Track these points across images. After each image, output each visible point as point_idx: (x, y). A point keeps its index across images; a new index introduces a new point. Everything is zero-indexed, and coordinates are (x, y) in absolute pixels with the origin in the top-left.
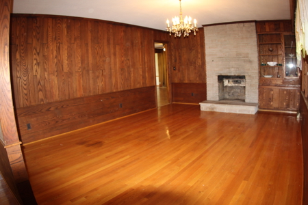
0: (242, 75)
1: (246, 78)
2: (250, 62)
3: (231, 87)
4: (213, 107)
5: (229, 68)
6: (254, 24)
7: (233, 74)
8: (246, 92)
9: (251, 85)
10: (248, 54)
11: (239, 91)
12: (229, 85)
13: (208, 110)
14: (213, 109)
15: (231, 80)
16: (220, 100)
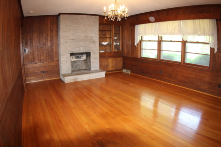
0: (88, 51)
1: (91, 54)
2: (94, 42)
3: (75, 61)
4: (75, 78)
5: (79, 47)
6: (98, 17)
7: (82, 52)
8: (91, 64)
9: (94, 58)
10: (92, 37)
11: (80, 63)
12: (73, 60)
13: (72, 81)
14: (76, 79)
15: (74, 57)
16: (72, 71)
